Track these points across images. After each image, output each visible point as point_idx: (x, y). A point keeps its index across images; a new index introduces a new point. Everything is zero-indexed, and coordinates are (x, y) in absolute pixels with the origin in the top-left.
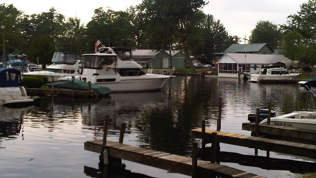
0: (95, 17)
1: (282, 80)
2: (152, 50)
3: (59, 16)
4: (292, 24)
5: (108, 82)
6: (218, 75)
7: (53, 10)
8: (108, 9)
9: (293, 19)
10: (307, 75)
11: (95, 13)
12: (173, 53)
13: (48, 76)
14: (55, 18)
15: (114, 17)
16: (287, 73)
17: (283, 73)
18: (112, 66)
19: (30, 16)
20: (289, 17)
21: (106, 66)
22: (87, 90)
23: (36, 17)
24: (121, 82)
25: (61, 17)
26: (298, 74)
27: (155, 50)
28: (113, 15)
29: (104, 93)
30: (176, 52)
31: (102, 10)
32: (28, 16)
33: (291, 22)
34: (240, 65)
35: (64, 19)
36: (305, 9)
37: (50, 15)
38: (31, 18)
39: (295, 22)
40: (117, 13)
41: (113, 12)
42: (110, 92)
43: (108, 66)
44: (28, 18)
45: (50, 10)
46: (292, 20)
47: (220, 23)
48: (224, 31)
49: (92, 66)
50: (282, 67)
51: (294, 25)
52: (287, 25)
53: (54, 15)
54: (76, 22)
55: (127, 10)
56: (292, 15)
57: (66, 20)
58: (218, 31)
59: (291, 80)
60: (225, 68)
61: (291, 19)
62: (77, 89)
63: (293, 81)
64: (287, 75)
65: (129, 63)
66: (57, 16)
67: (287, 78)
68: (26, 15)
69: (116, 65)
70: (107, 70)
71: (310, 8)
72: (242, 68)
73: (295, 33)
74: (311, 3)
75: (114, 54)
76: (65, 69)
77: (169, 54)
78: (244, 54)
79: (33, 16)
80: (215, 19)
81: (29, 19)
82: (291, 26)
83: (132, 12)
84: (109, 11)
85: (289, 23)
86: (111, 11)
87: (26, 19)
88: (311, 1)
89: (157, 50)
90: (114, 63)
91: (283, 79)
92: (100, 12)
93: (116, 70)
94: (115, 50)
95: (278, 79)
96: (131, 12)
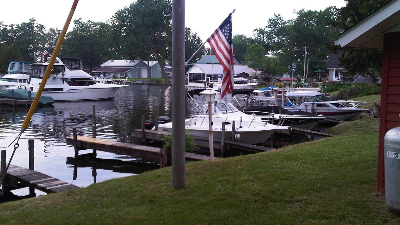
0: (76, 27)
1: (241, 89)
2: (126, 61)
3: (40, 26)
4: (258, 37)
5: (56, 92)
6: (188, 85)
7: (33, 20)
8: (87, 20)
9: (258, 32)
10: (266, 84)
11: (75, 23)
12: (151, 63)
13: (3, 86)
14: (35, 28)
15: (94, 28)
16: (246, 83)
17: (242, 83)
18: (60, 75)
19: (9, 26)
20: (255, 30)
21: (52, 76)
22: (27, 100)
23: (15, 28)
24: (69, 91)
25: (41, 27)
26: (256, 84)
27: (129, 61)
28: (93, 26)
29: (45, 102)
30: (155, 63)
31: (82, 21)
32: (7, 26)
33: (256, 36)
34: (208, 76)
35: (44, 29)
36: (272, 23)
37: (30, 25)
38: (10, 28)
39: (260, 35)
40: (96, 24)
41: (93, 23)
42: (53, 101)
43: (55, 76)
44: (7, 28)
45: (30, 20)
46: (257, 34)
47: (197, 35)
48: (201, 43)
49: (38, 76)
50: (241, 77)
51: (259, 38)
52: (253, 38)
53: (35, 25)
54: (57, 32)
55: (107, 21)
56: (258, 29)
57: (47, 31)
58: (196, 43)
59: (249, 89)
60: (195, 78)
61: (256, 32)
62: (18, 99)
63: (251, 90)
64: (246, 85)
65: (78, 73)
66: (38, 27)
67: (246, 88)
68: (4, 25)
69: (63, 74)
70: (54, 80)
71: (276, 22)
72: (210, 78)
73: (257, 46)
74: (277, 18)
75: (61, 63)
76: (21, 79)
77: (147, 64)
78: (211, 65)
79: (12, 26)
80: (192, 32)
81: (9, 28)
82: (256, 39)
83: (113, 23)
84: (89, 22)
85: (255, 36)
86: (90, 22)
87: (5, 29)
88: (277, 16)
89: (130, 61)
90: (61, 73)
91: (243, 88)
92: (80, 22)
93: (64, 80)
94: (63, 60)
95: (238, 88)
96: (111, 23)
